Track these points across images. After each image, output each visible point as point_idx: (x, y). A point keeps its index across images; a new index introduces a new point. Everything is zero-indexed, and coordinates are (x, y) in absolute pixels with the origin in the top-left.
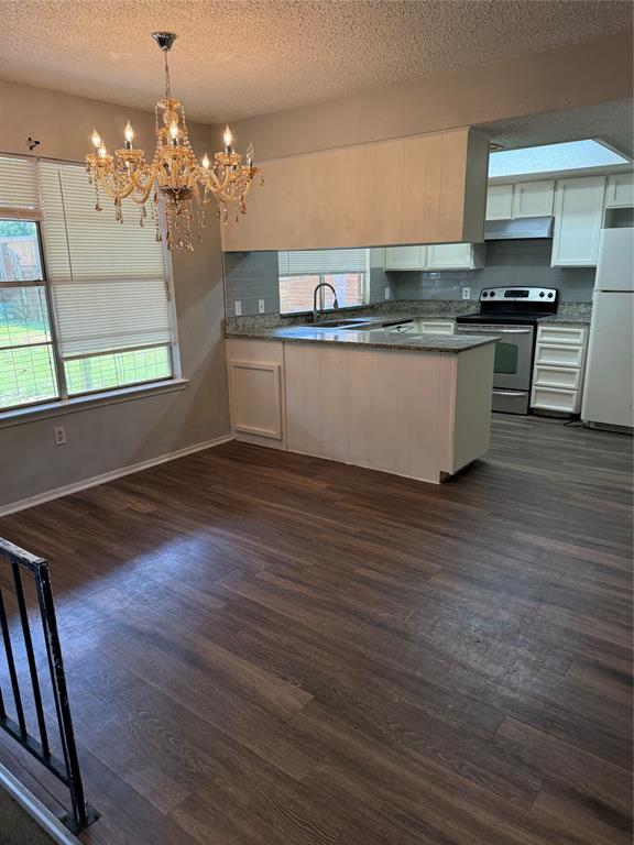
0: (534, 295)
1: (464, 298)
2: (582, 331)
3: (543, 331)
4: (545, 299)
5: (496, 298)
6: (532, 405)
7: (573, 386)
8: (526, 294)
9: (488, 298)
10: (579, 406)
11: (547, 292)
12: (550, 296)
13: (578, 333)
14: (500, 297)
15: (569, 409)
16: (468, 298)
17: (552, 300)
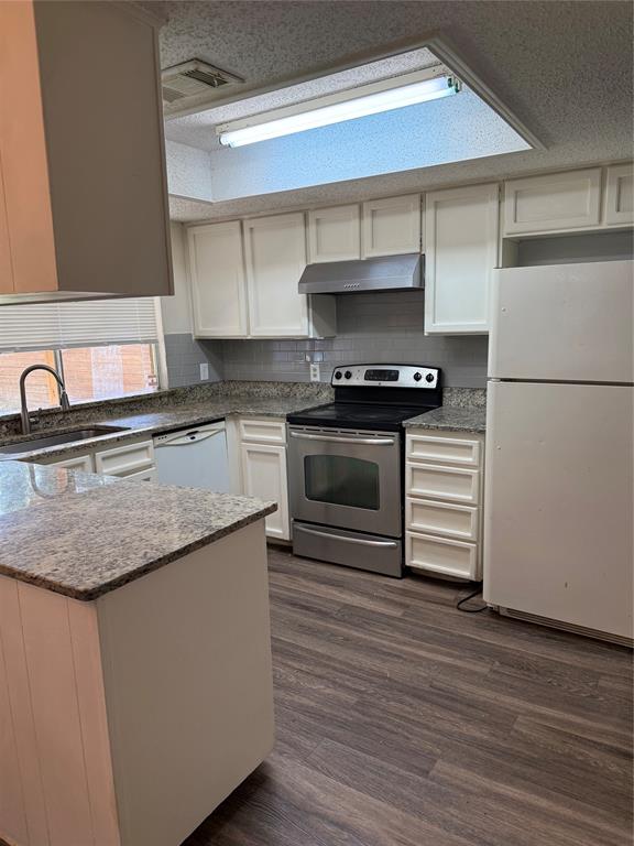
0: (406, 379)
1: (313, 379)
2: (474, 443)
3: (414, 442)
4: (423, 384)
5: (354, 382)
6: (407, 564)
7: (468, 534)
8: (395, 376)
9: (343, 382)
10: (479, 569)
11: (424, 372)
12: (429, 379)
13: (471, 448)
14: (358, 380)
15: (466, 573)
16: (318, 379)
17: (433, 385)
